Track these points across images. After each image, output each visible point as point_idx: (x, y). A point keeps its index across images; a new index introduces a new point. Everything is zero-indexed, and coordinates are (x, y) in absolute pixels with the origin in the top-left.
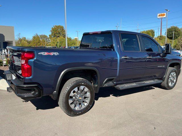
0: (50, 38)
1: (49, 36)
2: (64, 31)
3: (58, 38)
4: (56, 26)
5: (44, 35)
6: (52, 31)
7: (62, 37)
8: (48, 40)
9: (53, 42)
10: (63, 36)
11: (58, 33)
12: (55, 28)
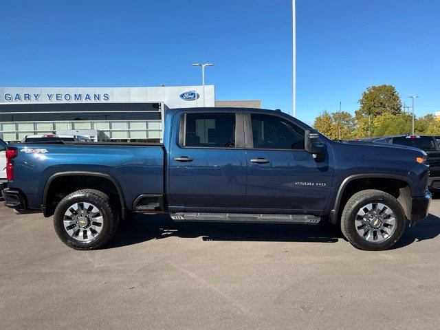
0: (358, 119)
1: (354, 115)
2: (396, 99)
3: (378, 116)
4: (374, 88)
5: (343, 112)
6: (362, 101)
7: (387, 115)
8: (351, 123)
9: (363, 127)
10: (393, 111)
11: (380, 105)
12: (370, 93)
